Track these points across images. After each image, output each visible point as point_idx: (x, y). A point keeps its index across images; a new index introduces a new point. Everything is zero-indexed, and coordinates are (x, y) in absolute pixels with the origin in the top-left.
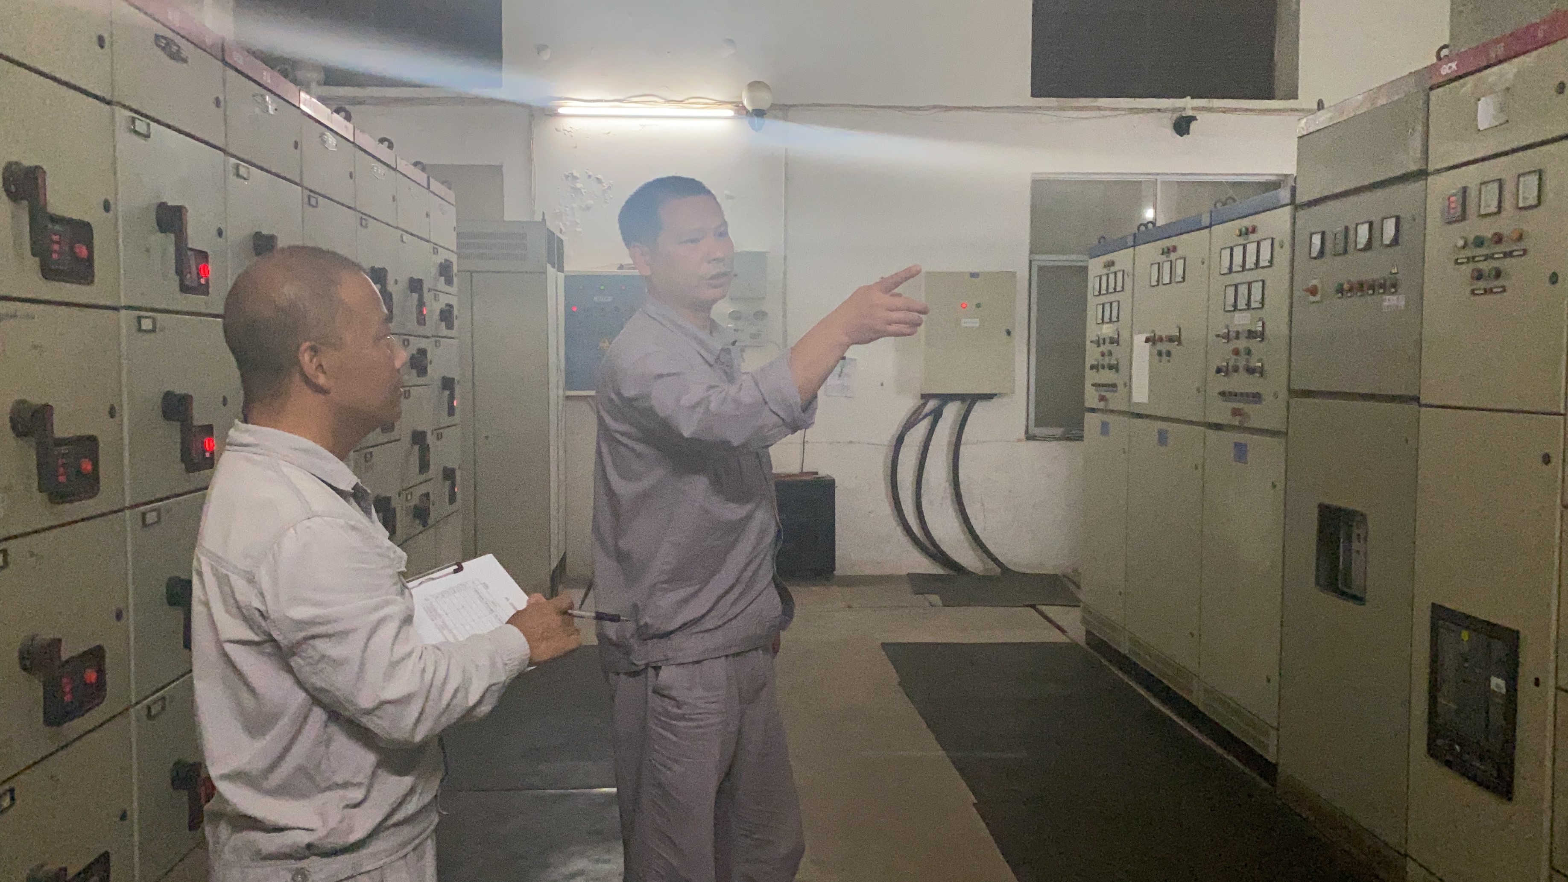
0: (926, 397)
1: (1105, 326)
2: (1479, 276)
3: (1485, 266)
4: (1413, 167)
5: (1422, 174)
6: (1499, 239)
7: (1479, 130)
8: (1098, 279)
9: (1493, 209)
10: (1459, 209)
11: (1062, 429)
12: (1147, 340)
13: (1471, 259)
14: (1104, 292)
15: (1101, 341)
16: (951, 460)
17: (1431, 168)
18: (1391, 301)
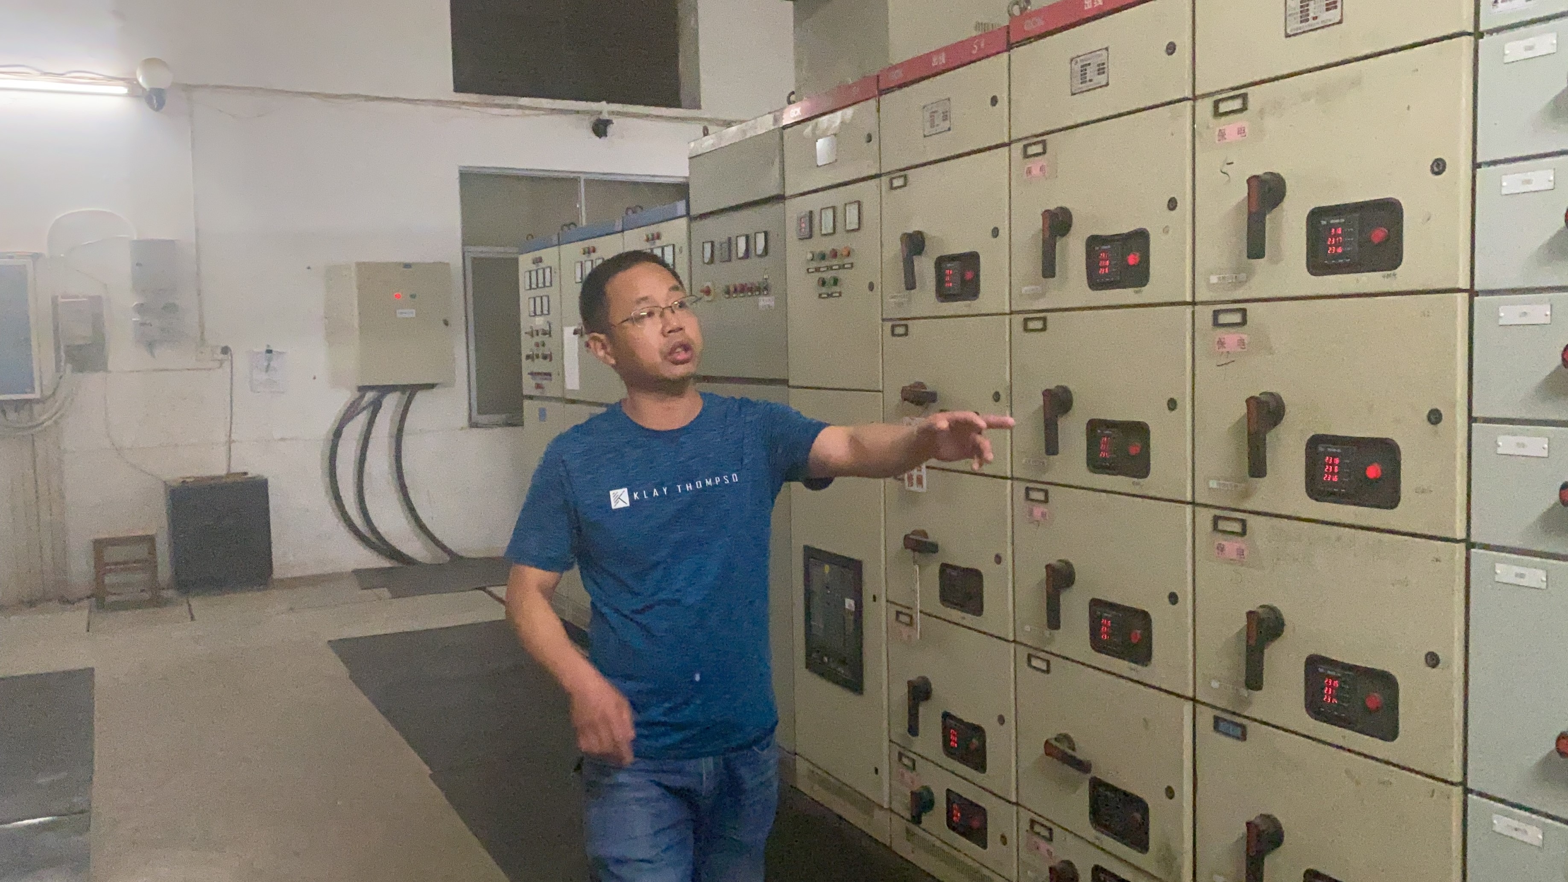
0: (363, 389)
1: (537, 319)
2: (823, 283)
3: (828, 275)
4: (774, 192)
5: (780, 198)
6: (834, 254)
7: (818, 166)
8: (528, 274)
9: (830, 231)
10: (808, 230)
11: (504, 416)
12: (575, 333)
13: (817, 270)
14: (534, 286)
15: (535, 333)
16: (393, 453)
17: (788, 193)
18: (764, 301)
